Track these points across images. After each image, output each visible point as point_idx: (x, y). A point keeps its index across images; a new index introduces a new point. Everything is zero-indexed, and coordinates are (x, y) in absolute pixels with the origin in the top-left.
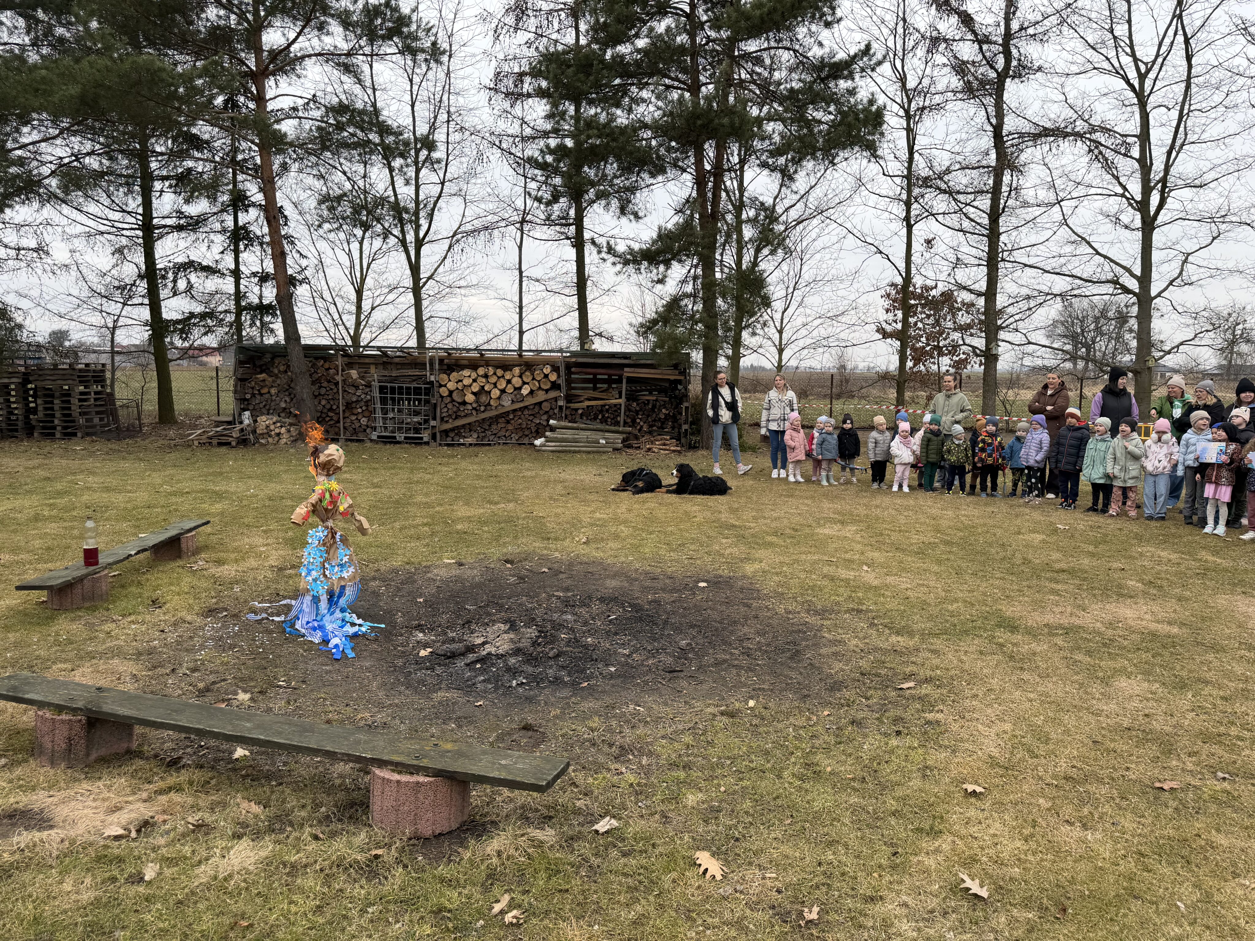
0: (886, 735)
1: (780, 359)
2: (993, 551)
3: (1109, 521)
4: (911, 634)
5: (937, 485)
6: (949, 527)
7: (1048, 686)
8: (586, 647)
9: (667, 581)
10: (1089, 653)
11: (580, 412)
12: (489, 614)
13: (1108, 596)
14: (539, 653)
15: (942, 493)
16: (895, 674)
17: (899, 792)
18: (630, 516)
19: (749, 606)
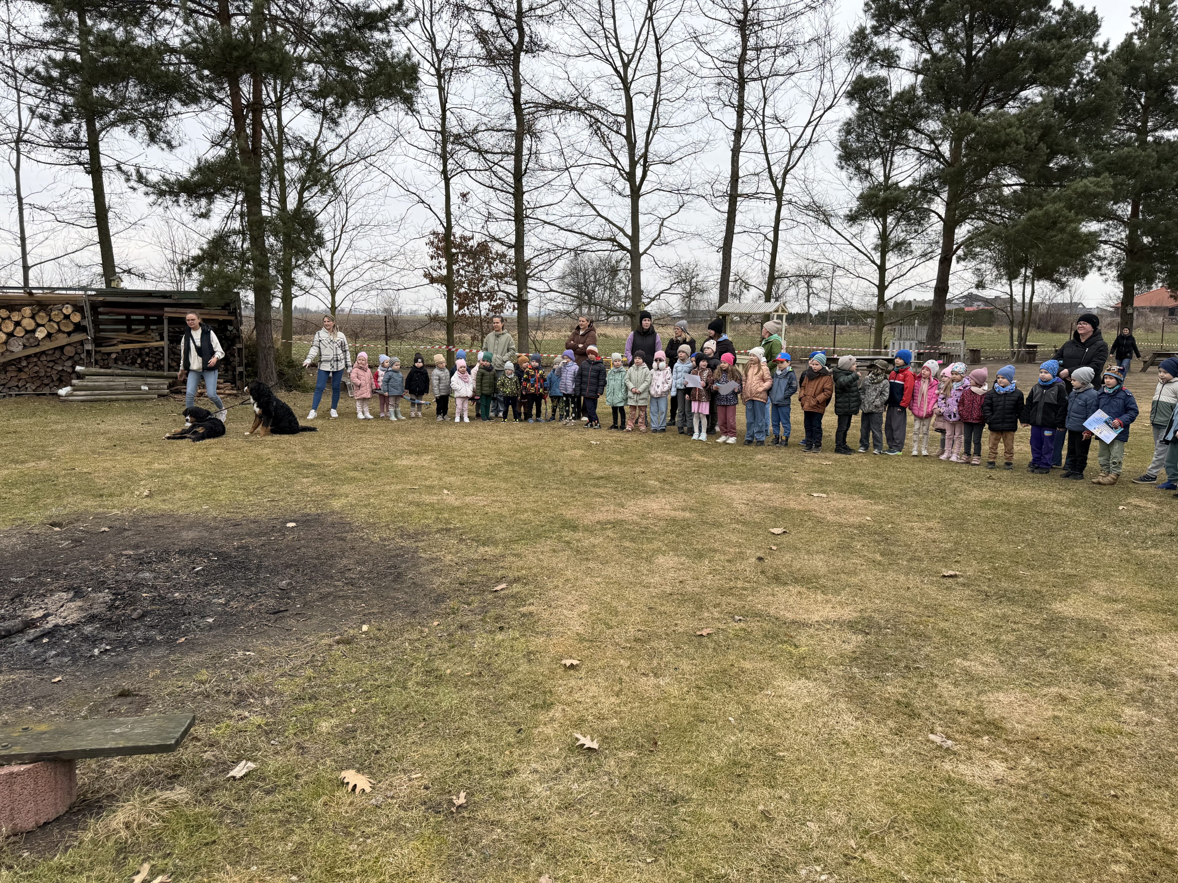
0: (491, 632)
1: (333, 301)
2: (546, 466)
3: (627, 435)
4: (495, 543)
5: (492, 414)
6: (508, 450)
7: (609, 571)
8: (175, 602)
9: (252, 526)
10: (633, 540)
11: (114, 356)
12: (43, 584)
13: (637, 494)
14: (120, 616)
15: (497, 421)
16: (489, 579)
17: (512, 678)
18: (196, 465)
19: (343, 539)
